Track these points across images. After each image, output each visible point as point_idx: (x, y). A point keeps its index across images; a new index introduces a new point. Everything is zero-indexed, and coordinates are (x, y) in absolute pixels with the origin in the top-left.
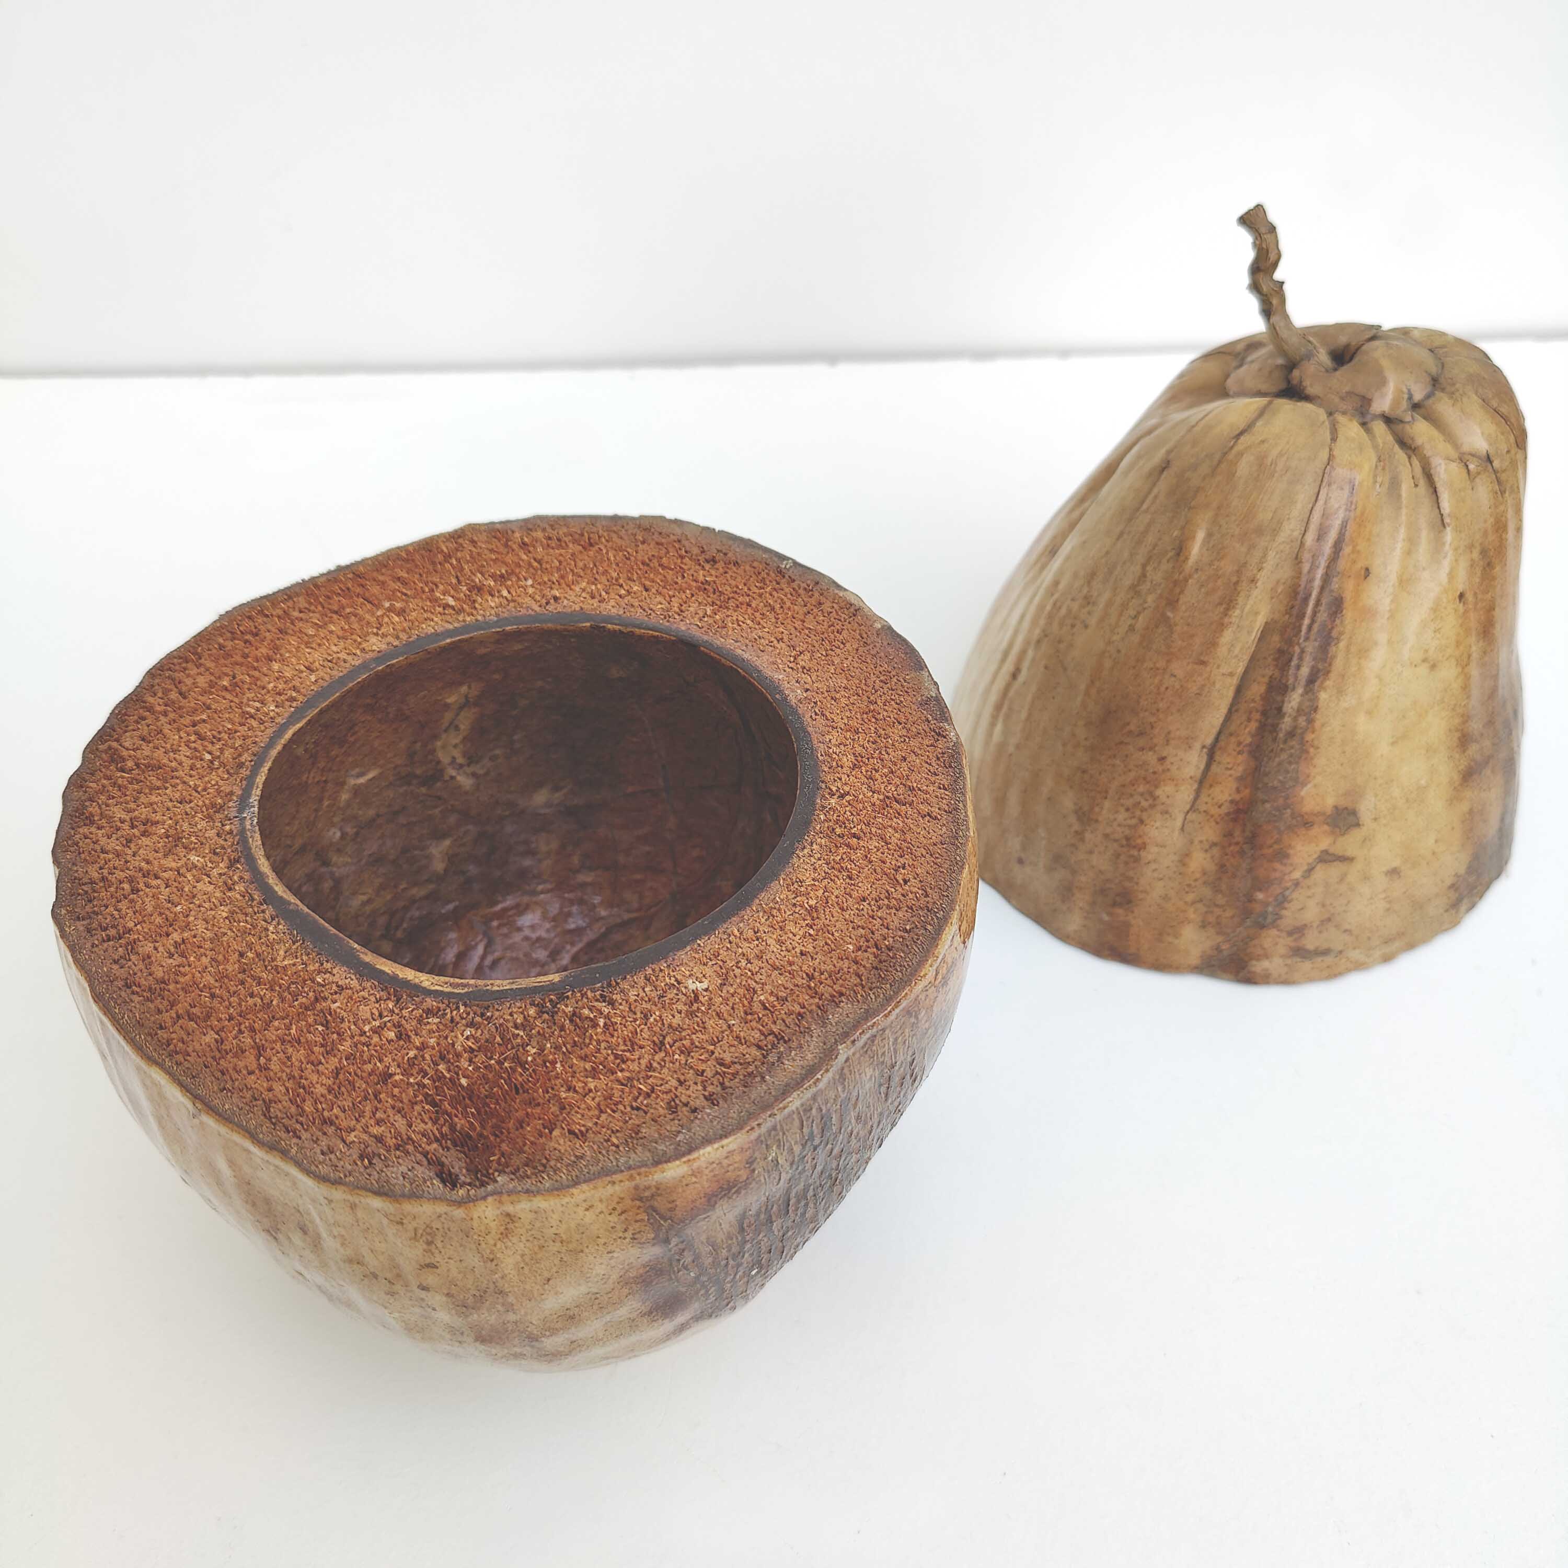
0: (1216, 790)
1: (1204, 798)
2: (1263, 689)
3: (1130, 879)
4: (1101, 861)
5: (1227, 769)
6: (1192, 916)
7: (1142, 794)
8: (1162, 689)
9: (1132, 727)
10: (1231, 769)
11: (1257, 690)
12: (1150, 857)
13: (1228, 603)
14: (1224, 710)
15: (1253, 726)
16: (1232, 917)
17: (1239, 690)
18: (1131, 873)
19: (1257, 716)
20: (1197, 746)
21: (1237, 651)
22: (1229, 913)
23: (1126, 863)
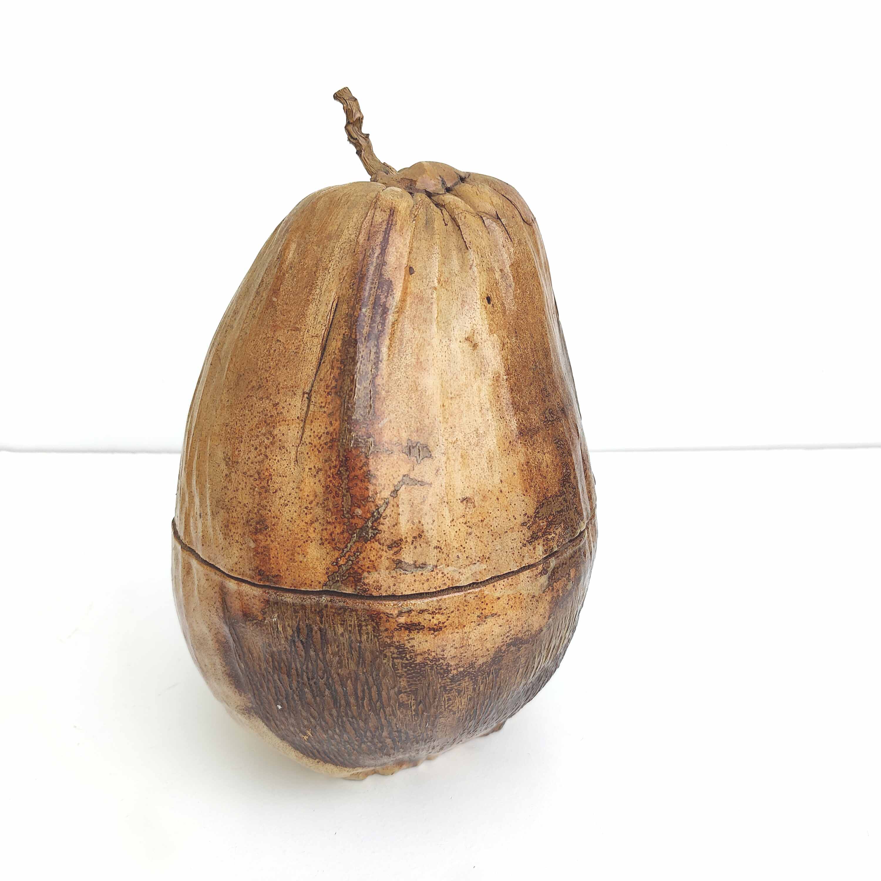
0: (316, 424)
1: (307, 433)
2: (339, 344)
3: (264, 507)
4: (244, 497)
5: (321, 407)
6: (312, 535)
7: (264, 435)
8: (272, 351)
9: (254, 383)
10: (324, 407)
11: (335, 344)
12: (276, 486)
13: (311, 285)
14: (315, 363)
15: (336, 371)
16: (342, 533)
17: (324, 349)
18: (264, 502)
19: (338, 364)
20: (299, 392)
21: (320, 318)
22: (338, 530)
23: (260, 494)
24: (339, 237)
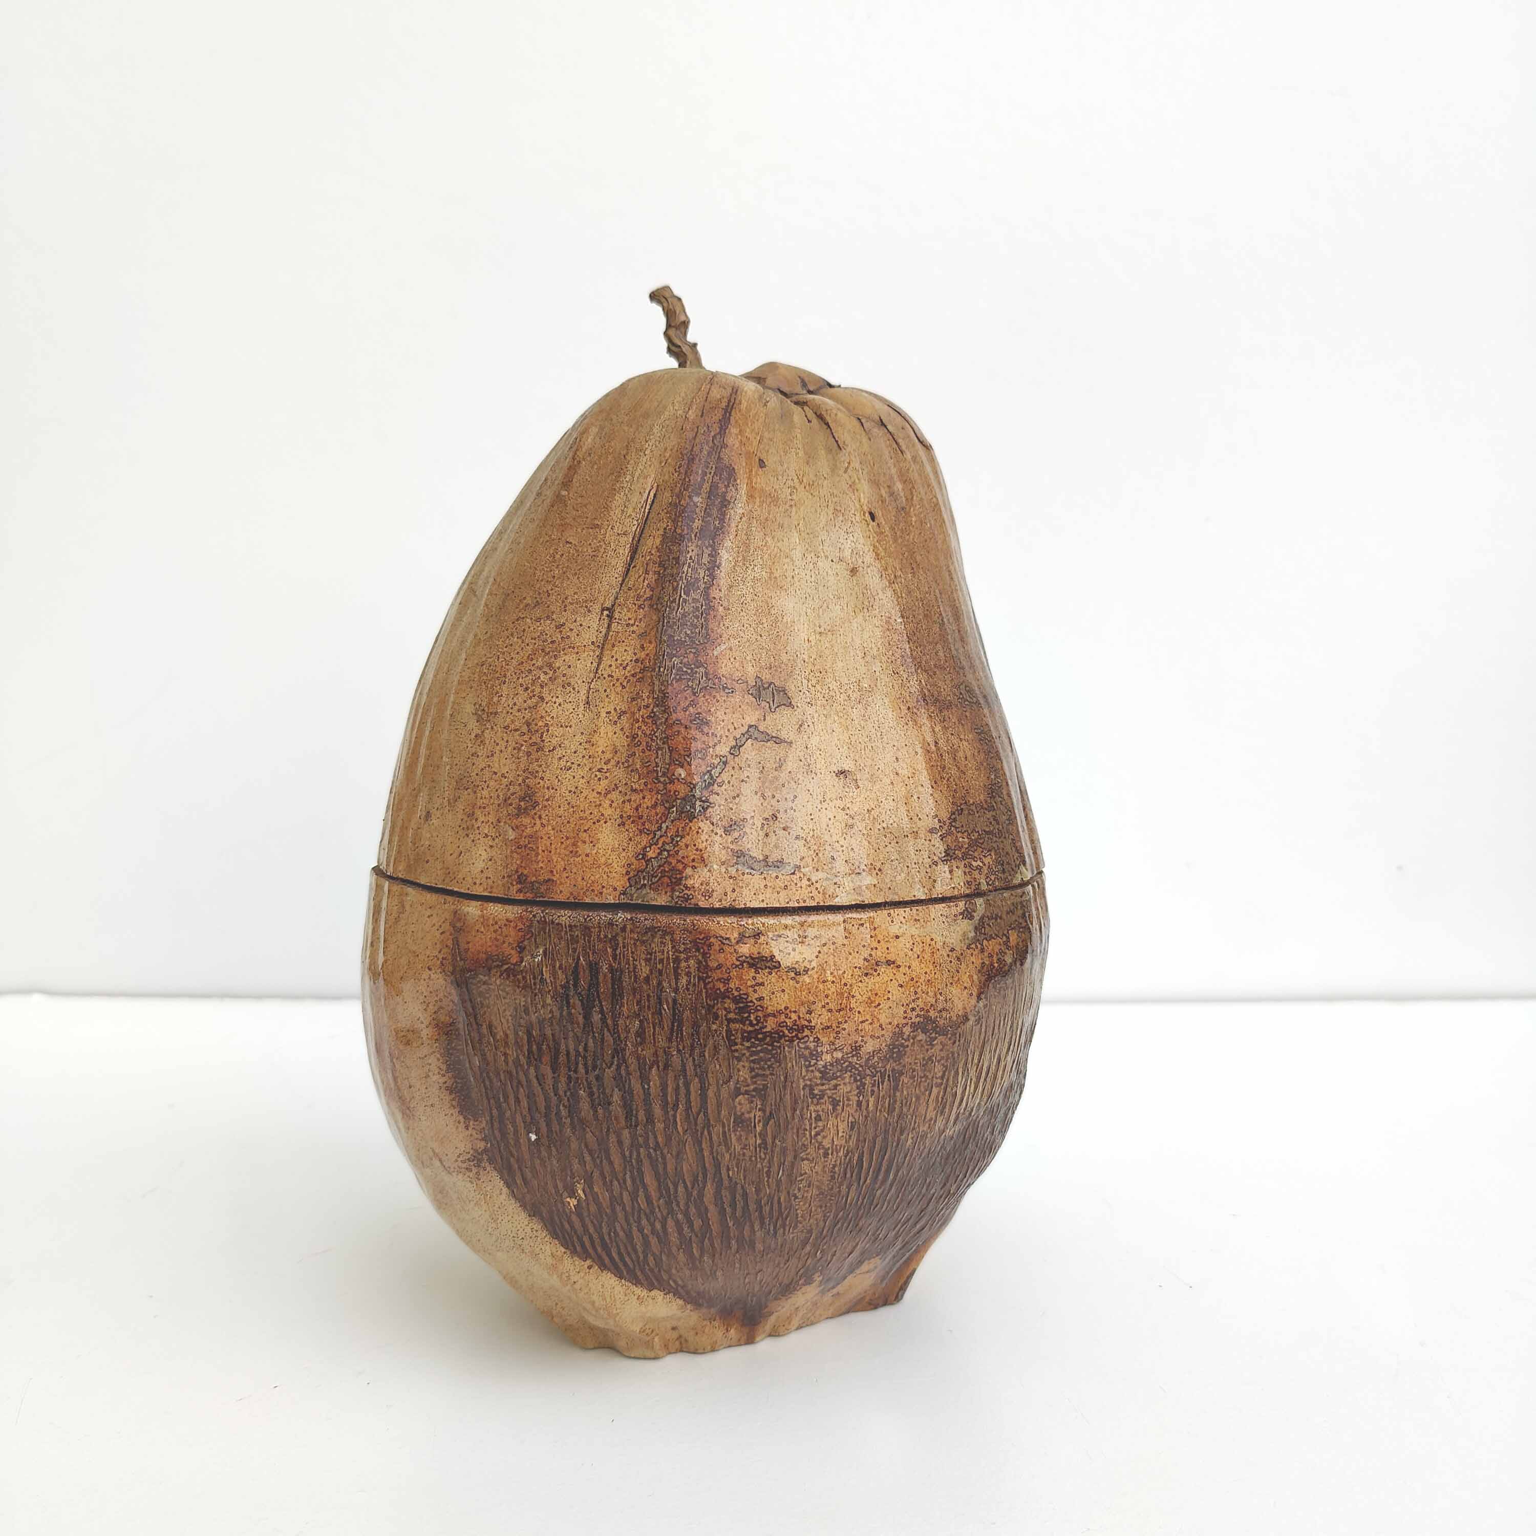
0: (619, 650)
1: (606, 661)
2: (658, 541)
3: (534, 774)
4: (504, 764)
5: (628, 625)
6: (608, 812)
7: (540, 668)
8: (558, 556)
9: (528, 600)
10: (632, 625)
11: (652, 542)
12: (554, 741)
13: (619, 471)
14: (621, 569)
15: (652, 577)
16: (654, 806)
17: (634, 551)
18: (535, 766)
19: (653, 568)
20: (597, 608)
21: (630, 511)
22: (648, 802)
23: (529, 754)
24: (660, 414)
